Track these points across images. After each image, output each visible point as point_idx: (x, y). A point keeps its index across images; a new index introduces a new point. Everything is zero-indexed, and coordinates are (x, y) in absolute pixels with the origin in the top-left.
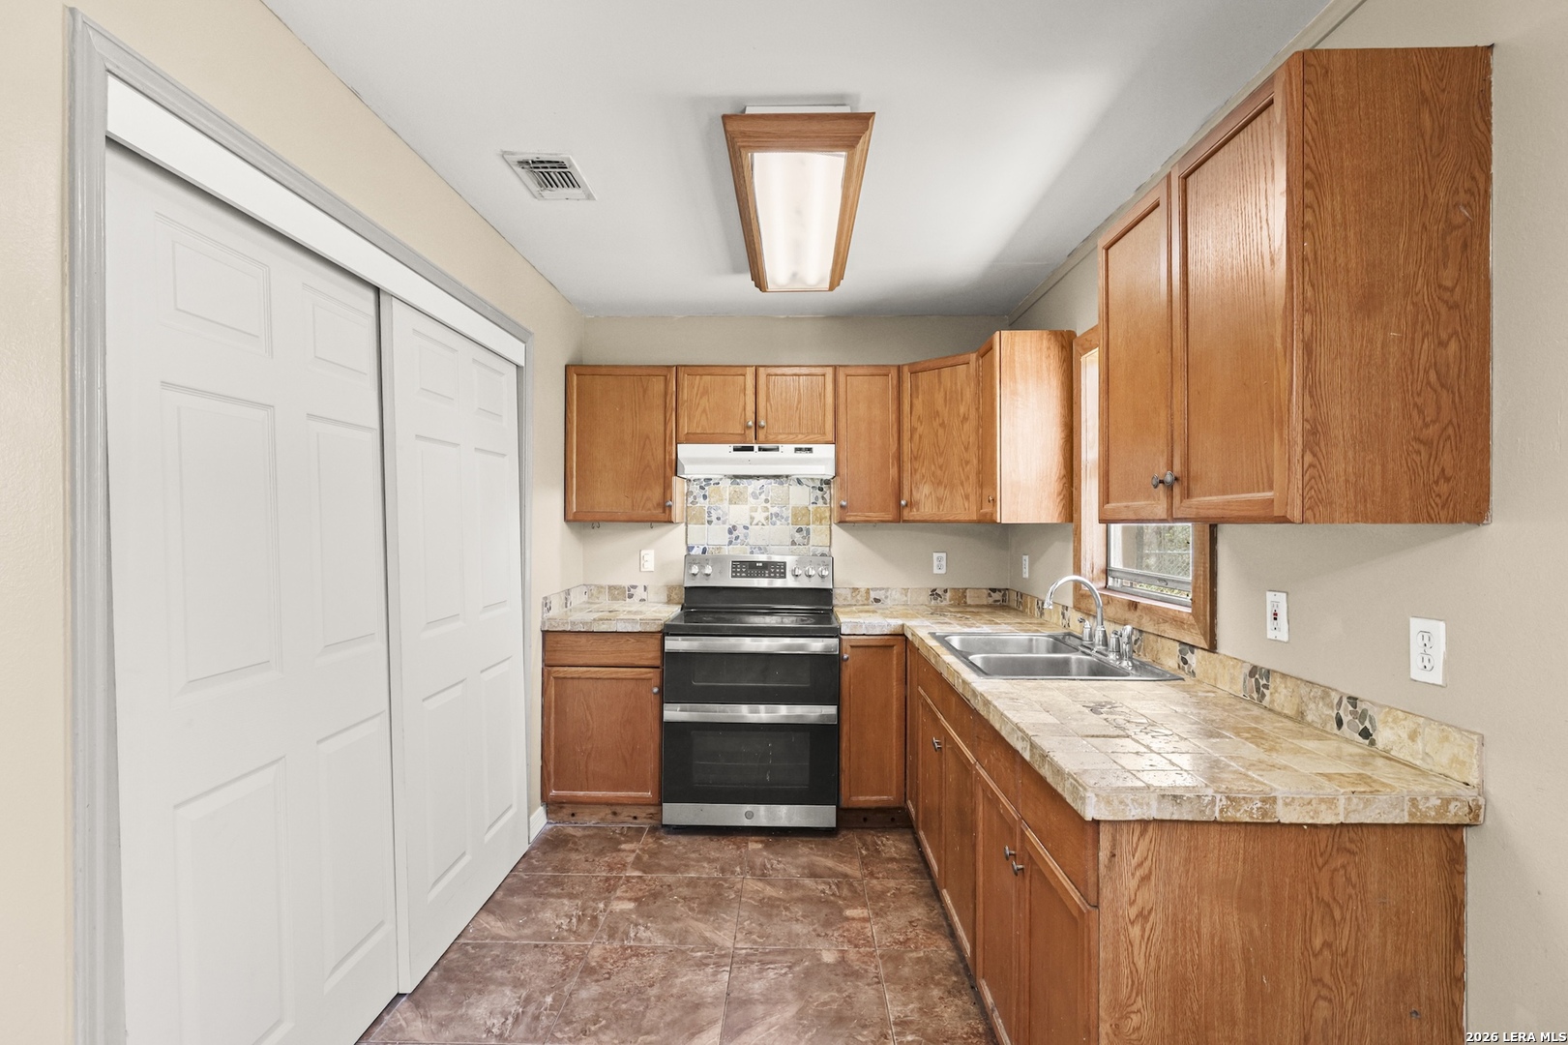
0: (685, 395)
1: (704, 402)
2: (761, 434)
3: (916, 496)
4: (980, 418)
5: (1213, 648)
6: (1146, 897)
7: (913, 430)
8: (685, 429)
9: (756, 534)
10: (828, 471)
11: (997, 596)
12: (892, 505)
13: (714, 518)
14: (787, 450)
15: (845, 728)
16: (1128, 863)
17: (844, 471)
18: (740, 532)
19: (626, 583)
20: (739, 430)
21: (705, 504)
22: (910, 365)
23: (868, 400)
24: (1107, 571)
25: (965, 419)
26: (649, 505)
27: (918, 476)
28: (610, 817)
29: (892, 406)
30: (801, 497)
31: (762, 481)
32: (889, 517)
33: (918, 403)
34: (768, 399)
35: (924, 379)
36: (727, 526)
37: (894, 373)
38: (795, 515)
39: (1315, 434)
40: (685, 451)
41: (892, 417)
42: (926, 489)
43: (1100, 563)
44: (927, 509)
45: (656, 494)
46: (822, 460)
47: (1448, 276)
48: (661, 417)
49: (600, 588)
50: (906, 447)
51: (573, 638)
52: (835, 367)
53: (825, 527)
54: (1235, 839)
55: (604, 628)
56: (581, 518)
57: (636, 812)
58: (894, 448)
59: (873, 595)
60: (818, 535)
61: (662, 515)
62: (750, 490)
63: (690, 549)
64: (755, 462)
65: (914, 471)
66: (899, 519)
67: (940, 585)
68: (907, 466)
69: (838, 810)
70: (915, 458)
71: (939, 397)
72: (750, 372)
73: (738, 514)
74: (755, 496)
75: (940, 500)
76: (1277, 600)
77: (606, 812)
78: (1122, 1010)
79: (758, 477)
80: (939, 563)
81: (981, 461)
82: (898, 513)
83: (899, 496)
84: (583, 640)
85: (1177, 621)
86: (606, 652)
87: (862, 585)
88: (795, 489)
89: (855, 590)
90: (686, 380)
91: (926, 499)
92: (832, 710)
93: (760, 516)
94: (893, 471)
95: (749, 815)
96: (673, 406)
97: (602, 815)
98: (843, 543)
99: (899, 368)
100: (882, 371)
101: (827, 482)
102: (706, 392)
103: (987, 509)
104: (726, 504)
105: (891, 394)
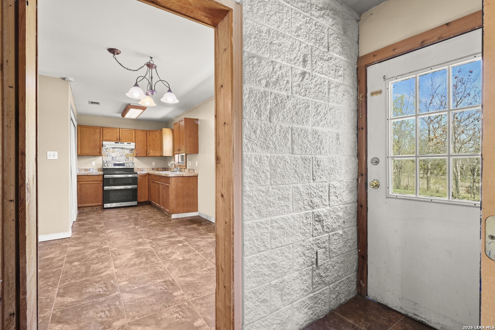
0: (104, 133)
1: (108, 134)
2: (120, 140)
3: (150, 152)
4: (161, 140)
5: (186, 168)
6: (174, 183)
7: (149, 141)
8: (104, 139)
9: (117, 159)
10: (133, 147)
11: (164, 169)
12: (145, 153)
13: (108, 155)
14: (126, 143)
15: (138, 189)
16: (173, 180)
17: (137, 147)
18: (114, 158)
19: (88, 168)
20: (116, 139)
21: (107, 153)
22: (149, 130)
23: (141, 136)
24: (179, 163)
25: (158, 140)
26: (96, 152)
27: (150, 149)
28: (91, 209)
29: (145, 137)
30: (127, 152)
31: (119, 149)
32: (145, 155)
33: (150, 137)
34: (122, 134)
35: (151, 133)
36: (111, 157)
37: (146, 131)
38: (126, 155)
39: (186, 146)
40: (104, 143)
41: (145, 139)
42: (152, 151)
43: (178, 162)
44: (152, 154)
45: (98, 150)
46: (132, 145)
47: (195, 135)
48: (99, 137)
49: (82, 169)
50: (148, 144)
51: (83, 176)
52: (135, 130)
53: (132, 157)
54: (181, 178)
55: (90, 174)
56: (80, 155)
57: (97, 207)
58: (146, 144)
59: (141, 169)
60: (131, 159)
61: (100, 154)
62: (116, 150)
63: (103, 161)
64: (119, 145)
65: (149, 148)
66: (147, 156)
67: (154, 167)
68: (148, 147)
69: (138, 203)
70: (150, 146)
71: (154, 136)
72: (118, 129)
73: (114, 155)
74: (117, 151)
75: (154, 153)
76: (190, 162)
77: (91, 208)
78: (172, 192)
79: (118, 148)
80: (154, 164)
81: (161, 147)
82: (147, 155)
83: (147, 152)
84: (86, 176)
85: (184, 166)
86: (91, 179)
87: (139, 167)
88: (126, 151)
89: (138, 168)
90: (104, 130)
91: (152, 153)
92: (136, 186)
93: (118, 155)
94: (146, 148)
95: (121, 204)
96: (102, 135)
97: (90, 209)
98: (135, 160)
99: (147, 131)
100: (143, 131)
101: (132, 149)
102: (109, 132)
103: (162, 154)
104: (111, 153)
105: (145, 135)
